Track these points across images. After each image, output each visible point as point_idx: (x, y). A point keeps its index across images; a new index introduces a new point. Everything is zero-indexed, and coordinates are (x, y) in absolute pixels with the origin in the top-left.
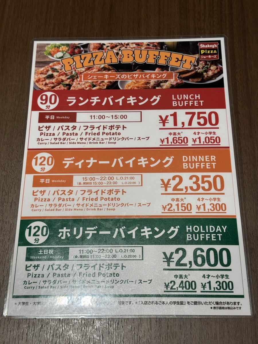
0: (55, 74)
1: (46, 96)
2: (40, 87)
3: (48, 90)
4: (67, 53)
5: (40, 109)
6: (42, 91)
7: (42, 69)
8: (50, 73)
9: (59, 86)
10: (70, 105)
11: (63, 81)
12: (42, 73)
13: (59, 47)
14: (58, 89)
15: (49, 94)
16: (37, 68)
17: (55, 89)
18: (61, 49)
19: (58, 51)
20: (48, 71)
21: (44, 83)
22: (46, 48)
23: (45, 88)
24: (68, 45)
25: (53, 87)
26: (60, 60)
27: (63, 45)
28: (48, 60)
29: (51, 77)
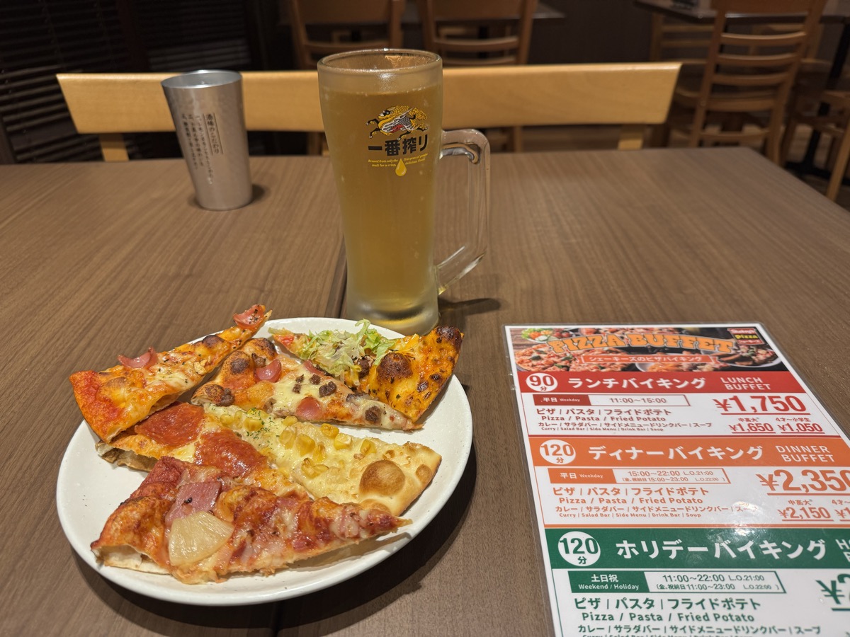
0: (542, 356)
1: (538, 378)
2: (526, 368)
3: (539, 372)
4: (552, 337)
5: (532, 391)
6: (530, 372)
7: (523, 351)
8: (535, 354)
9: (552, 368)
10: (575, 387)
11: (556, 363)
12: (524, 355)
13: (539, 331)
14: (552, 370)
15: (541, 375)
16: (516, 350)
17: (548, 370)
18: (542, 333)
19: (540, 335)
20: (532, 353)
21: (530, 364)
22: (523, 332)
23: (533, 370)
24: (551, 329)
25: (544, 369)
26: (545, 342)
27: (546, 329)
28: (528, 343)
29: (538, 358)
